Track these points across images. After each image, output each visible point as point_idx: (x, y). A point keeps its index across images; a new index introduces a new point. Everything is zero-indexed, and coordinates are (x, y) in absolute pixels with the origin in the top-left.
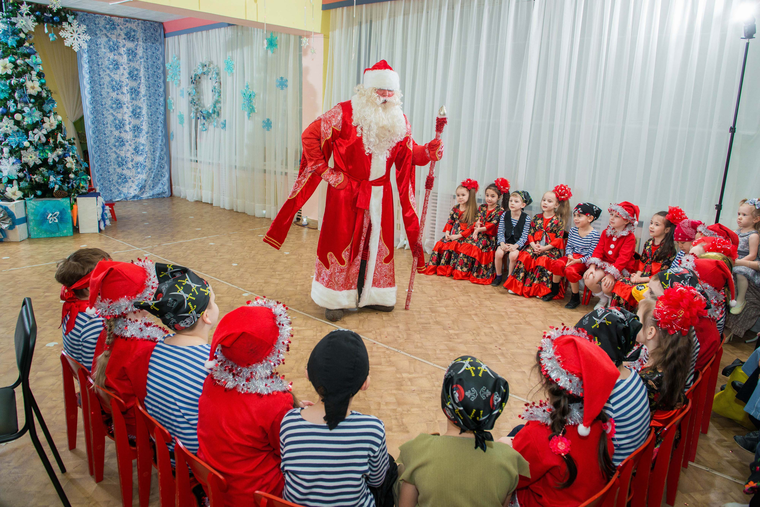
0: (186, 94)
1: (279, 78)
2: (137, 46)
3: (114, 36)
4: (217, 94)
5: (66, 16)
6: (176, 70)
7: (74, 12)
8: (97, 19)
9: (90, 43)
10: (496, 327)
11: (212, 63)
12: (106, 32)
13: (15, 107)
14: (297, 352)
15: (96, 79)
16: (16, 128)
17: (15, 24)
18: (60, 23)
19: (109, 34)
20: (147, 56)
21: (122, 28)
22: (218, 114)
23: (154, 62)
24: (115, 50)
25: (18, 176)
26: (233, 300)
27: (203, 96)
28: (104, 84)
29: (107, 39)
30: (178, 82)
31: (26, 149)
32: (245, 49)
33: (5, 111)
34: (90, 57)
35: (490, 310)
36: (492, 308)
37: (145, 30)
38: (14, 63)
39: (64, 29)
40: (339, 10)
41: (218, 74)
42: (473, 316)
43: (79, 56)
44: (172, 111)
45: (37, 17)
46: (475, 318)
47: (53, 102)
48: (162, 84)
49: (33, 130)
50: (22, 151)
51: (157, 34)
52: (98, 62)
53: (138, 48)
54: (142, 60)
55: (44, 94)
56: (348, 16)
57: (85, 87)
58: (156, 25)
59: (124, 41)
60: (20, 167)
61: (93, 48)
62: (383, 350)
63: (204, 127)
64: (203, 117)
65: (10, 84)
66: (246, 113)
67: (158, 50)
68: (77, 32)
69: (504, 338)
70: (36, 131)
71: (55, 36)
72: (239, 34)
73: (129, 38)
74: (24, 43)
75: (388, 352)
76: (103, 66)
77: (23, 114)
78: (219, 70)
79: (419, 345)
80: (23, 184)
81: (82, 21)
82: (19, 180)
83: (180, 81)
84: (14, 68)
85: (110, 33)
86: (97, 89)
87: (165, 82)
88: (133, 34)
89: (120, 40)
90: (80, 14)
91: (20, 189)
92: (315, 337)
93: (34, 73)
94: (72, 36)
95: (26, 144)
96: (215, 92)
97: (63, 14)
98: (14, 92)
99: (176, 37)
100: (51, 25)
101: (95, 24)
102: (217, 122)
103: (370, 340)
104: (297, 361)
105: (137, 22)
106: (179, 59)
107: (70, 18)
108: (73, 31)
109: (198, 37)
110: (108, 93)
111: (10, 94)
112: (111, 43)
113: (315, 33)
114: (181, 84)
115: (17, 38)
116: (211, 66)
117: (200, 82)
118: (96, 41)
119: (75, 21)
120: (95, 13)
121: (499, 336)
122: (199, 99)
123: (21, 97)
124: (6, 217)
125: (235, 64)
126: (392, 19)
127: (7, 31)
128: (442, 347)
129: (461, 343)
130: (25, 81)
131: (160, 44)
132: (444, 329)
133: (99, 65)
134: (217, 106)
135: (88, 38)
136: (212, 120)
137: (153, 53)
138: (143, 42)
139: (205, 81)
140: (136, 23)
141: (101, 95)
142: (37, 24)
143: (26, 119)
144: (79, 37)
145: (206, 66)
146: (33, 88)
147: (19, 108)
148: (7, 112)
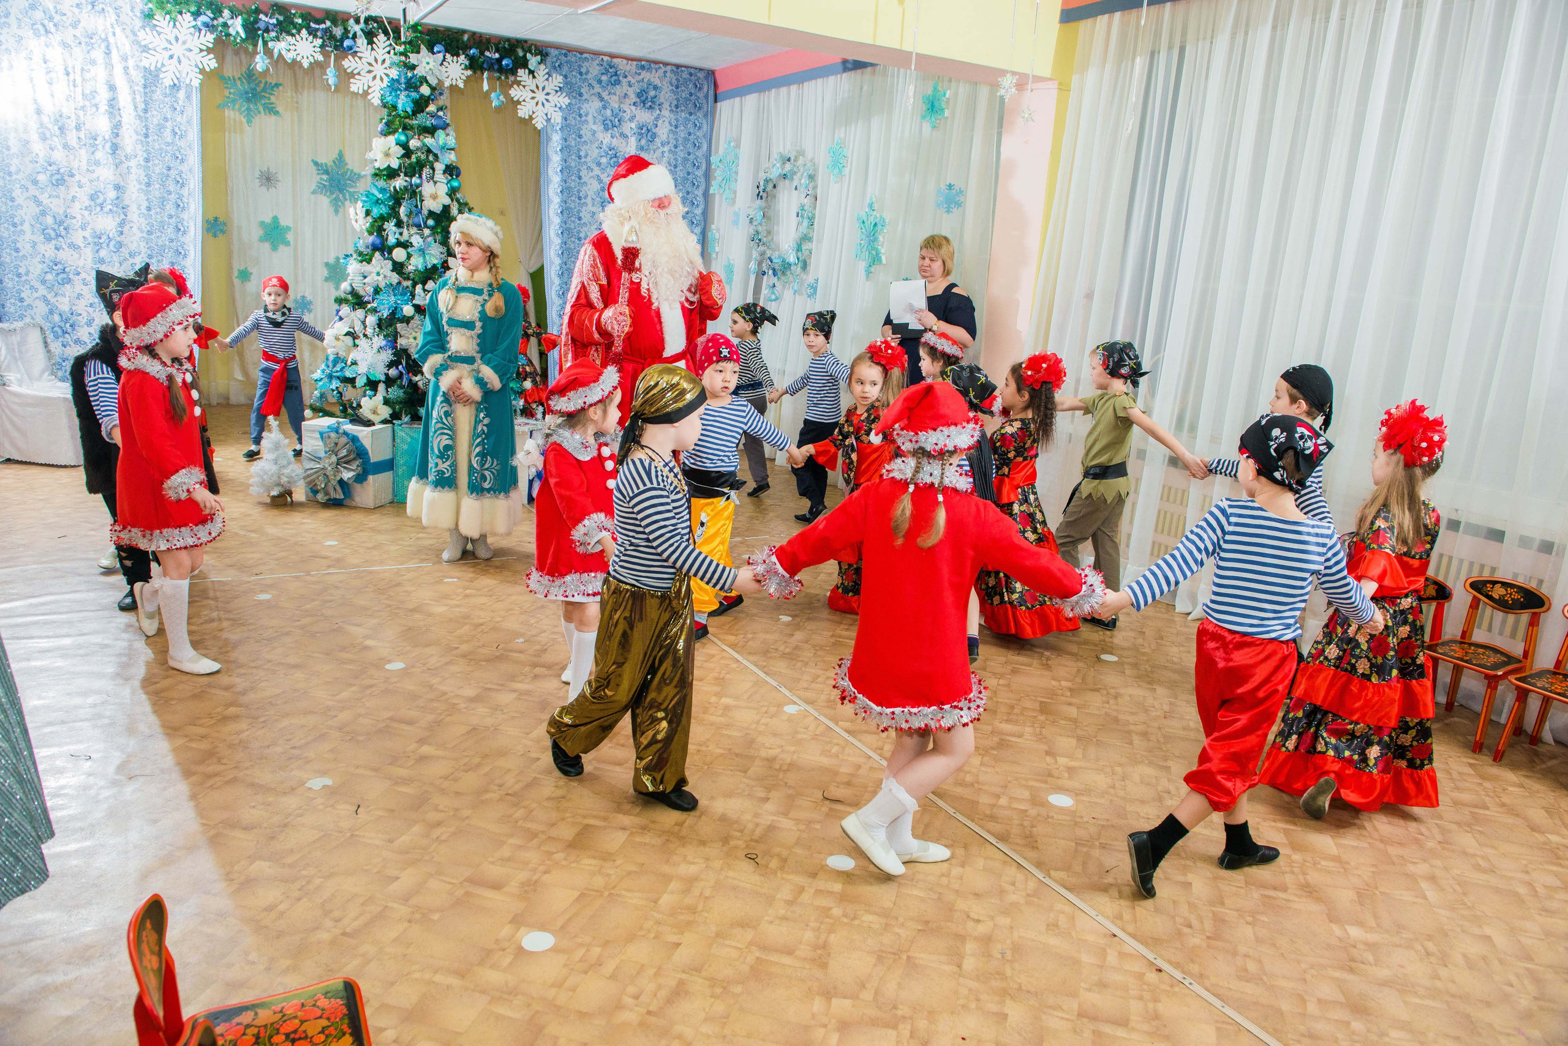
0: (744, 221)
1: (943, 186)
2: (657, 119)
3: (614, 98)
4: (806, 223)
5: (525, 56)
6: (730, 170)
7: (541, 50)
8: (586, 64)
9: (568, 111)
10: (1500, 940)
11: (803, 155)
12: (600, 90)
13: (397, 236)
14: (887, 927)
15: (573, 185)
16: (395, 278)
17: (413, 67)
18: (513, 71)
19: (605, 95)
20: (677, 140)
21: (633, 81)
22: (805, 266)
23: (689, 154)
24: (614, 126)
25: (387, 375)
26: (758, 722)
27: (778, 225)
28: (586, 197)
29: (601, 104)
30: (732, 196)
31: (407, 320)
32: (875, 122)
33: (378, 242)
34: (566, 140)
35: (1477, 868)
36: (1481, 862)
37: (677, 87)
38: (405, 146)
39: (519, 83)
40: (1102, 20)
41: (812, 177)
42: (1424, 885)
43: (543, 137)
44: (714, 256)
45: (472, 60)
46: (1431, 894)
48: (700, 199)
49: (424, 283)
50: (398, 325)
51: (701, 95)
52: (579, 150)
53: (660, 123)
54: (666, 149)
56: (1123, 35)
57: (550, 201)
58: (701, 75)
59: (633, 108)
60: (391, 357)
61: (573, 123)
62: (1137, 967)
63: (773, 293)
64: (774, 270)
65: (395, 188)
66: (862, 266)
67: (700, 128)
68: (544, 89)
69: (1531, 988)
70: (430, 285)
71: (502, 98)
72: (865, 88)
73: (644, 102)
74: (427, 106)
75: (1152, 976)
76: (589, 159)
77: (410, 250)
78: (816, 170)
79: (1252, 967)
80: (395, 393)
81: (557, 68)
82: (389, 382)
83: (735, 192)
84: (403, 156)
85: (607, 92)
86: (572, 206)
87: (706, 194)
88: (652, 93)
89: (625, 107)
90: (553, 52)
91: (386, 402)
92: (944, 881)
93: (439, 167)
94: (533, 98)
95: (408, 310)
96: (802, 216)
97: (521, 54)
98: (400, 205)
99: (738, 99)
100: (497, 75)
101: (581, 74)
102: (801, 283)
103: (1100, 918)
104: (880, 959)
105: (663, 69)
106: (738, 146)
107: (533, 61)
108: (537, 87)
109: (781, 99)
110: (594, 214)
111: (392, 208)
112: (608, 112)
113: (1038, 79)
114: (737, 200)
115: (415, 95)
116: (801, 161)
117: (775, 197)
118: (580, 108)
119: (542, 67)
120: (582, 52)
121: (1513, 978)
122: (769, 232)
123: (409, 216)
124: (352, 457)
125: (849, 155)
126: (1240, 38)
127: (398, 81)
128: (1327, 991)
129: (1385, 983)
130: (422, 183)
131: (706, 115)
132: (1333, 917)
133: (580, 157)
134: (804, 247)
135: (564, 101)
136: (791, 279)
137: (690, 134)
138: (671, 111)
139: (786, 192)
140: (661, 72)
141: (580, 219)
142: (469, 72)
143: (413, 261)
144: (547, 100)
145: (789, 160)
146: (434, 197)
147: (405, 237)
148: (383, 244)
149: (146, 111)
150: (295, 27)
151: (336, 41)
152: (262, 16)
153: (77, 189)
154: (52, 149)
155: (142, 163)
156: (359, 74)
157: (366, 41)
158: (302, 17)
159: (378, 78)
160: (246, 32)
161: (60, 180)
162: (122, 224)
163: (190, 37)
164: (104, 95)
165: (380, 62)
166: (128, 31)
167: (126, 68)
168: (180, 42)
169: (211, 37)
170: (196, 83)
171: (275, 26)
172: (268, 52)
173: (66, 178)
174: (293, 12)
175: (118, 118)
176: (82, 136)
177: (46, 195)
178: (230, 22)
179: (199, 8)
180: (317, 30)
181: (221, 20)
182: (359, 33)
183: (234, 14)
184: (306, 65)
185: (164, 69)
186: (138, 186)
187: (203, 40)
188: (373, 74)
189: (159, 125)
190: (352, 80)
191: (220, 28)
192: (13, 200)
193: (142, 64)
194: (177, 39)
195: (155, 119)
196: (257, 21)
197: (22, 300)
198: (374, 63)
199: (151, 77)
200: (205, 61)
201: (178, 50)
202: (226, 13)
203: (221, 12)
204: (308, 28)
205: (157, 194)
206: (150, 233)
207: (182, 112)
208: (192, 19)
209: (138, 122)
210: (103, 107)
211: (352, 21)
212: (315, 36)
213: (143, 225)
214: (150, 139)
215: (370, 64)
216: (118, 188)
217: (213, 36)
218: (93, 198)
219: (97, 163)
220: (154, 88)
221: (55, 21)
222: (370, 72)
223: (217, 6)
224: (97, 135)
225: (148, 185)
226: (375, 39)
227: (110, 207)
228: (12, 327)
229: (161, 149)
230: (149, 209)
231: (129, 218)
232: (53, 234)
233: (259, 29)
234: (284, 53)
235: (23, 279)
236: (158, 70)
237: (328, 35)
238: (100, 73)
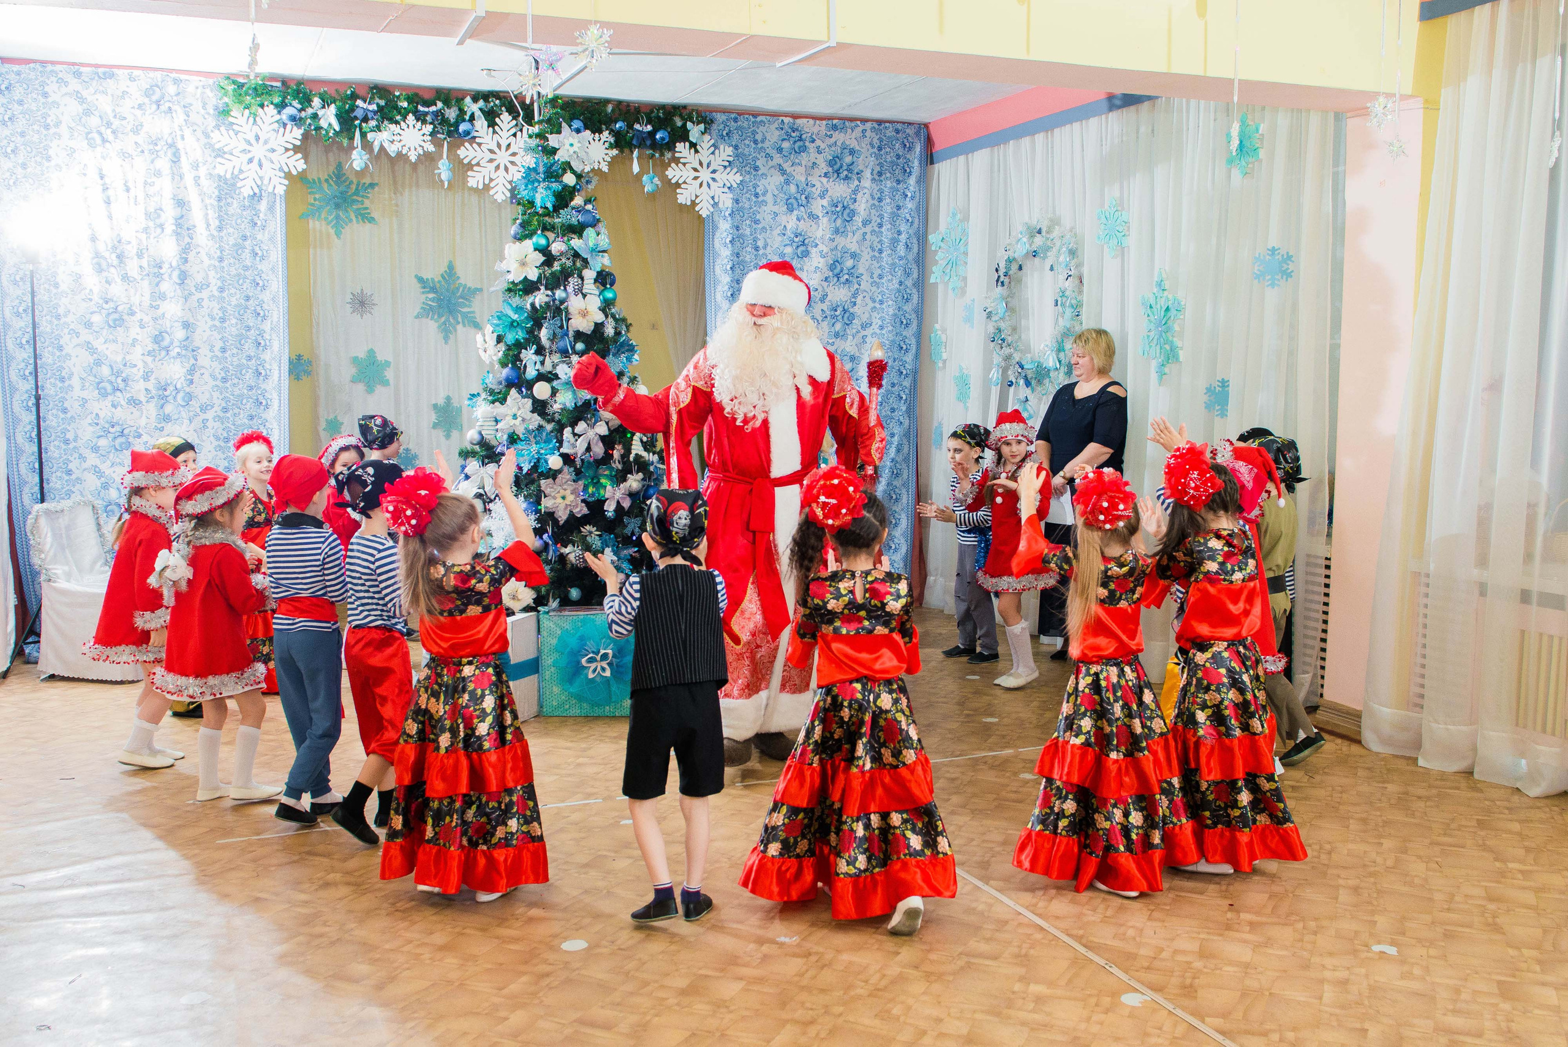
1: (1263, 252)
4: (1069, 313)
5: (684, 126)
7: (705, 117)
8: (761, 129)
9: (739, 192)
12: (780, 161)
13: (538, 366)
16: (536, 421)
17: (553, 152)
18: (670, 146)
19: (787, 166)
24: (800, 205)
29: (782, 179)
31: (553, 474)
32: (1160, 172)
33: (513, 375)
34: (737, 228)
38: (545, 251)
39: (677, 161)
41: (1075, 253)
43: (709, 226)
45: (618, 136)
47: (631, 349)
49: (574, 425)
50: (542, 482)
52: (755, 240)
55: (609, 331)
57: (717, 308)
61: (746, 205)
65: (532, 305)
68: (708, 165)
70: (581, 426)
71: (656, 180)
73: (838, 172)
74: (572, 199)
76: (768, 250)
77: (555, 383)
78: (1081, 242)
81: (724, 138)
84: (544, 264)
85: (789, 163)
90: (720, 118)
93: (590, 275)
94: (696, 178)
95: (554, 461)
96: (1063, 305)
97: (679, 123)
98: (539, 326)
100: (649, 152)
101: (755, 142)
105: (861, 127)
107: (695, 132)
108: (701, 164)
111: (530, 332)
115: (555, 186)
116: (1058, 232)
118: (755, 186)
119: (706, 138)
120: (755, 115)
123: (553, 338)
127: (535, 170)
130: (567, 297)
133: (756, 249)
135: (734, 178)
140: (858, 131)
142: (615, 152)
143: (559, 397)
144: (713, 180)
145: (1040, 232)
146: (584, 314)
147: (548, 366)
148: (519, 377)
149: (220, 229)
150: (399, 113)
151: (451, 126)
152: (359, 103)
153: (138, 330)
154: (108, 282)
155: (216, 294)
156: (478, 164)
157: (486, 123)
158: (410, 100)
159: (502, 167)
160: (340, 123)
161: (117, 321)
162: (192, 371)
163: (273, 135)
164: (170, 213)
165: (504, 148)
166: (199, 134)
167: (197, 179)
168: (261, 141)
169: (298, 133)
170: (281, 190)
171: (375, 113)
172: (367, 146)
173: (125, 317)
174: (397, 94)
175: (187, 240)
176: (145, 265)
177: (102, 340)
178: (320, 113)
179: (285, 98)
180: (427, 114)
181: (310, 111)
182: (478, 114)
183: (326, 103)
184: (413, 158)
185: (241, 177)
186: (210, 323)
187: (289, 137)
188: (495, 164)
189: (235, 245)
190: (470, 173)
191: (309, 121)
192: (60, 348)
193: (216, 172)
194: (257, 138)
195: (231, 238)
196: (353, 109)
197: (69, 472)
198: (496, 150)
199: (227, 187)
200: (291, 162)
201: (258, 151)
202: (317, 102)
203: (309, 101)
204: (416, 112)
205: (234, 331)
206: (225, 380)
207: (264, 227)
208: (275, 111)
209: (210, 243)
210: (170, 228)
211: (468, 100)
212: (424, 122)
213: (217, 371)
214: (225, 264)
215: (492, 151)
216: (186, 325)
217: (301, 131)
218: (157, 339)
219: (163, 297)
220: (230, 200)
221: (114, 127)
222: (491, 161)
223: (305, 94)
224: (162, 262)
225: (223, 320)
226: (497, 120)
227: (178, 350)
228: (59, 508)
229: (239, 275)
230: (224, 350)
231: (200, 362)
232: (109, 388)
233: (356, 118)
234: (386, 145)
235: (71, 446)
236: (235, 177)
237: (440, 119)
238: (165, 186)
